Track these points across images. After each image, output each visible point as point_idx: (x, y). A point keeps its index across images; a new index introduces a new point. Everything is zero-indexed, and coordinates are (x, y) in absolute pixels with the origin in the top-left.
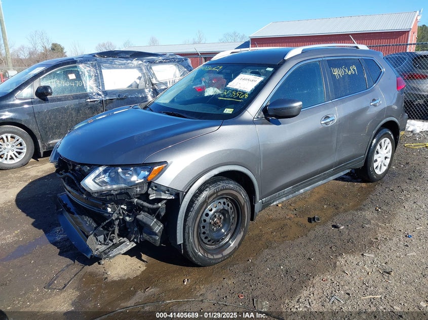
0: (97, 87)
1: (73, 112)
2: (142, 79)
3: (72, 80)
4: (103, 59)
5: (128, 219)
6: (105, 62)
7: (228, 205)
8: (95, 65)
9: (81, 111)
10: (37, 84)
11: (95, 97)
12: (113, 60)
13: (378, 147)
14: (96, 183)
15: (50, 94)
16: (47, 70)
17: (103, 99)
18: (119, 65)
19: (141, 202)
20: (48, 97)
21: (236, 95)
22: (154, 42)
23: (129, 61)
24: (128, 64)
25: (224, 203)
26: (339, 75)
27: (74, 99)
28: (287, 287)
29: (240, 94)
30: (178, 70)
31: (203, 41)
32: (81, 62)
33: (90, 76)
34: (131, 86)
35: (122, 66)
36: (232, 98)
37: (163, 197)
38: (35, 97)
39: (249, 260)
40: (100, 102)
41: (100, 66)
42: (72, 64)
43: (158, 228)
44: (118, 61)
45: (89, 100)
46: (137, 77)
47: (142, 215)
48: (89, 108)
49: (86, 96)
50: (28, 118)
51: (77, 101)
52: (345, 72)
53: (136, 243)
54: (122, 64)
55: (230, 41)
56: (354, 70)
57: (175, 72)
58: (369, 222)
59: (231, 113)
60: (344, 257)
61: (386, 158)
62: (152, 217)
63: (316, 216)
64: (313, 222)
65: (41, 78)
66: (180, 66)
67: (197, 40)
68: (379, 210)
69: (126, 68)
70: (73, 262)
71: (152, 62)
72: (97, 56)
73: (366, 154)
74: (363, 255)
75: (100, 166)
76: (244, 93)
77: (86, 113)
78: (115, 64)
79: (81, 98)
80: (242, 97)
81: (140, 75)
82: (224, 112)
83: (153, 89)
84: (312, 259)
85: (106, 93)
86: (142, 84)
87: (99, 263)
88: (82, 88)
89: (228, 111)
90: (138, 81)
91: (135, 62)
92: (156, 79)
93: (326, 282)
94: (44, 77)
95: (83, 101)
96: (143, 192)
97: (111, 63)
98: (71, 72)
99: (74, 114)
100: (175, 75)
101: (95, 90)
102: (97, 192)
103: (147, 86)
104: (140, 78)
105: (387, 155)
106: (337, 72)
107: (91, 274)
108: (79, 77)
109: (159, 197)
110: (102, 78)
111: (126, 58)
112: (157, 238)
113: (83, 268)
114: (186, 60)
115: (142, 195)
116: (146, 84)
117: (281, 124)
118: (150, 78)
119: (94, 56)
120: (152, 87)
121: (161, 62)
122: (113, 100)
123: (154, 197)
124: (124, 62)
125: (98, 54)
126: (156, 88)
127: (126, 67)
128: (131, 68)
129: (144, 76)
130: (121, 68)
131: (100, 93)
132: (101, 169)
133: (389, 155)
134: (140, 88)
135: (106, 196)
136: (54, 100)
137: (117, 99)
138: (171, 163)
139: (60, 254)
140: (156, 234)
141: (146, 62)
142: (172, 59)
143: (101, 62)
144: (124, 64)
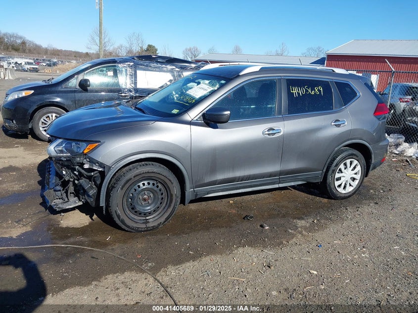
0: (130, 84)
3: (110, 76)
4: (141, 62)
5: (76, 182)
6: (142, 64)
7: (158, 187)
8: (132, 66)
10: (81, 77)
11: (126, 93)
12: (149, 63)
13: (342, 166)
14: (55, 150)
15: (89, 86)
16: (91, 67)
17: (134, 95)
18: (155, 68)
19: (80, 169)
20: (88, 88)
21: (187, 100)
22: (237, 50)
23: (163, 66)
24: (163, 68)
25: (153, 184)
26: (299, 93)
29: (190, 99)
31: (285, 54)
32: (120, 62)
34: (162, 87)
35: (157, 70)
36: (183, 101)
37: (94, 168)
38: (78, 87)
40: (130, 98)
41: (136, 68)
42: (112, 63)
43: (92, 192)
44: (154, 65)
45: (120, 95)
47: (83, 180)
49: (120, 91)
50: (70, 103)
51: (110, 94)
52: (307, 91)
53: (83, 202)
54: (157, 68)
56: (319, 91)
59: (176, 113)
61: (353, 179)
64: (246, 219)
65: (85, 72)
67: (279, 52)
68: (316, 222)
71: (184, 68)
72: (136, 59)
73: (324, 171)
74: (263, 250)
78: (151, 67)
79: (115, 92)
80: (190, 102)
81: (172, 78)
82: (172, 112)
84: (218, 244)
85: (137, 90)
88: (117, 84)
89: (175, 111)
90: (169, 83)
91: (169, 67)
93: (212, 261)
94: (88, 72)
95: (116, 94)
96: (81, 161)
97: (147, 66)
101: (128, 86)
104: (170, 81)
105: (355, 176)
106: (295, 91)
107: (50, 220)
108: (116, 74)
109: (91, 167)
110: (136, 78)
111: (162, 63)
112: (92, 200)
113: (49, 215)
117: (218, 128)
119: (133, 58)
121: (192, 69)
123: (88, 167)
124: (159, 65)
125: (137, 57)
127: (161, 70)
128: (164, 71)
129: (175, 80)
131: (132, 90)
132: (60, 141)
133: (358, 177)
135: (60, 161)
136: (92, 91)
138: (104, 142)
140: (91, 197)
141: (178, 68)
143: (138, 64)
144: (159, 67)
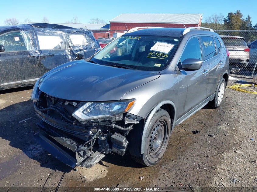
0: (35, 47)
1: (18, 64)
2: (63, 43)
3: (17, 41)
4: (38, 29)
5: (103, 138)
6: (39, 31)
8: (33, 32)
9: (24, 63)
11: (34, 54)
12: (44, 29)
13: (220, 88)
14: (85, 114)
15: (4, 50)
17: (39, 56)
18: (49, 33)
19: (117, 126)
21: (159, 55)
23: (54, 31)
24: (54, 33)
25: (160, 125)
27: (19, 55)
28: (204, 176)
29: (162, 55)
30: (85, 39)
32: (23, 29)
33: (29, 39)
34: (56, 47)
36: (157, 57)
39: (173, 160)
40: (37, 58)
41: (36, 33)
42: (17, 30)
43: (125, 144)
44: (47, 30)
45: (29, 56)
46: (60, 42)
47: (115, 135)
48: (29, 62)
49: (28, 53)
51: (21, 56)
52: (208, 44)
53: (105, 154)
54: (50, 33)
55: (95, 23)
56: (211, 43)
57: (84, 40)
58: (227, 132)
59: (160, 66)
60: (226, 154)
61: (222, 94)
62: (122, 137)
63: (198, 130)
64: (197, 133)
66: (87, 36)
67: (74, 21)
68: (228, 125)
69: (53, 35)
70: (54, 171)
71: (70, 33)
72: (33, 26)
73: (216, 93)
74: (235, 152)
75: (87, 102)
76: (165, 54)
77: (27, 65)
78: (45, 32)
79: (24, 54)
80: (164, 57)
81: (62, 40)
82: (155, 66)
83: (70, 50)
84: (209, 157)
85: (41, 51)
86: (63, 46)
87: (75, 170)
88: (24, 47)
89: (158, 65)
90: (60, 45)
91: (59, 32)
92: (72, 43)
93: (225, 171)
95: (25, 56)
96: (120, 119)
97: (43, 31)
98: (17, 36)
99: (19, 65)
100: (83, 42)
101: (33, 49)
102: (86, 121)
103: (66, 48)
104: (61, 43)
108: (22, 40)
109: (130, 122)
110: (38, 41)
112: (124, 150)
113: (64, 174)
114: (90, 32)
115: (119, 121)
116: (66, 46)
118: (68, 43)
119: (31, 26)
120: (69, 48)
121: (75, 33)
122: (45, 57)
124: (51, 31)
125: (33, 24)
126: (73, 50)
128: (55, 35)
129: (65, 41)
130: (49, 35)
131: (37, 51)
132: (88, 104)
134: (62, 49)
135: (93, 123)
137: (48, 56)
139: (42, 165)
140: (123, 148)
141: (65, 32)
142: (82, 31)
143: (37, 30)
144: (51, 33)
